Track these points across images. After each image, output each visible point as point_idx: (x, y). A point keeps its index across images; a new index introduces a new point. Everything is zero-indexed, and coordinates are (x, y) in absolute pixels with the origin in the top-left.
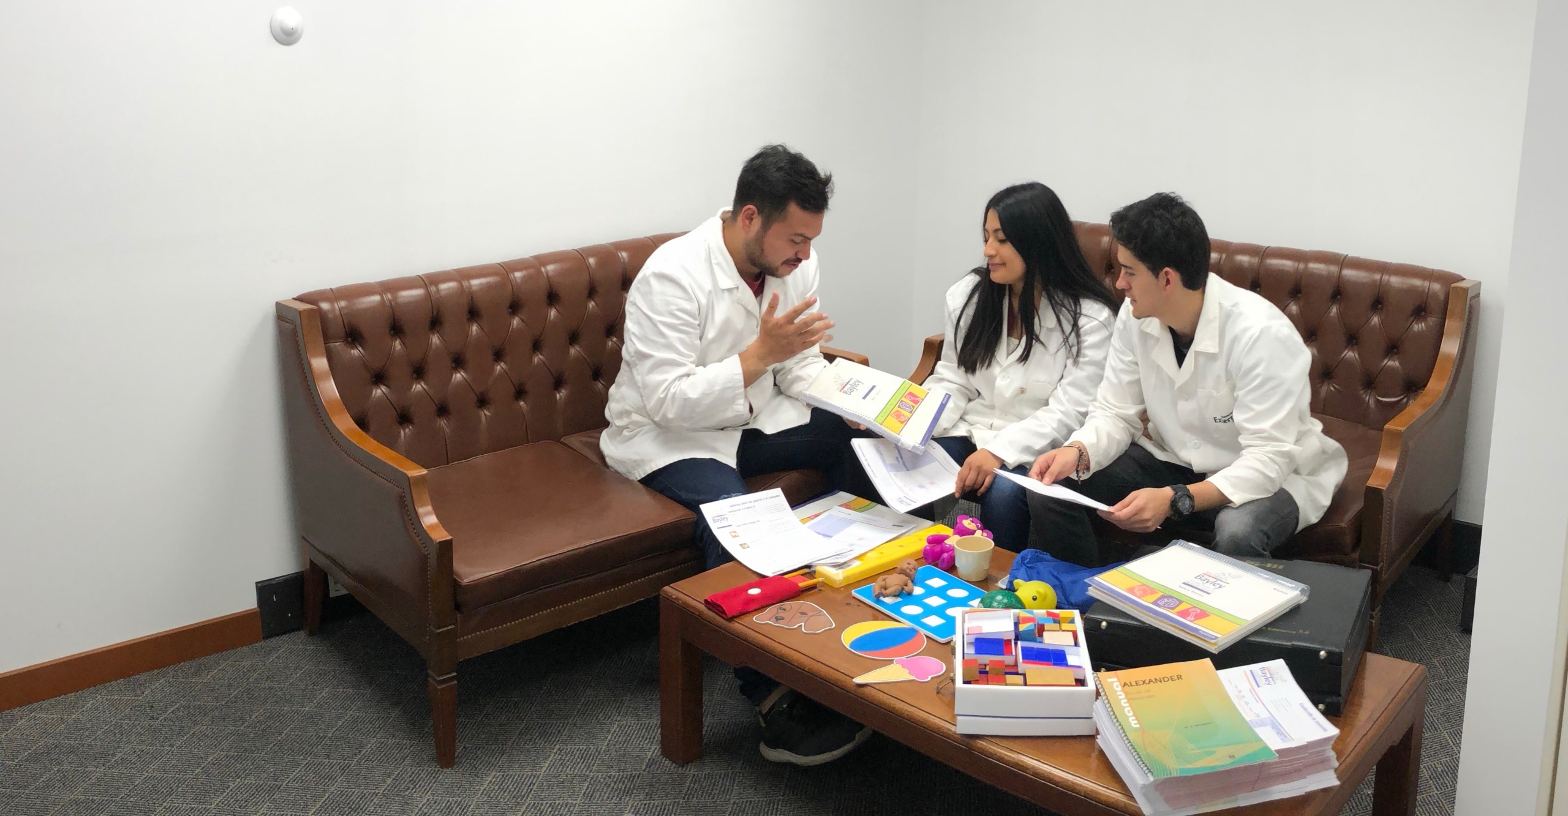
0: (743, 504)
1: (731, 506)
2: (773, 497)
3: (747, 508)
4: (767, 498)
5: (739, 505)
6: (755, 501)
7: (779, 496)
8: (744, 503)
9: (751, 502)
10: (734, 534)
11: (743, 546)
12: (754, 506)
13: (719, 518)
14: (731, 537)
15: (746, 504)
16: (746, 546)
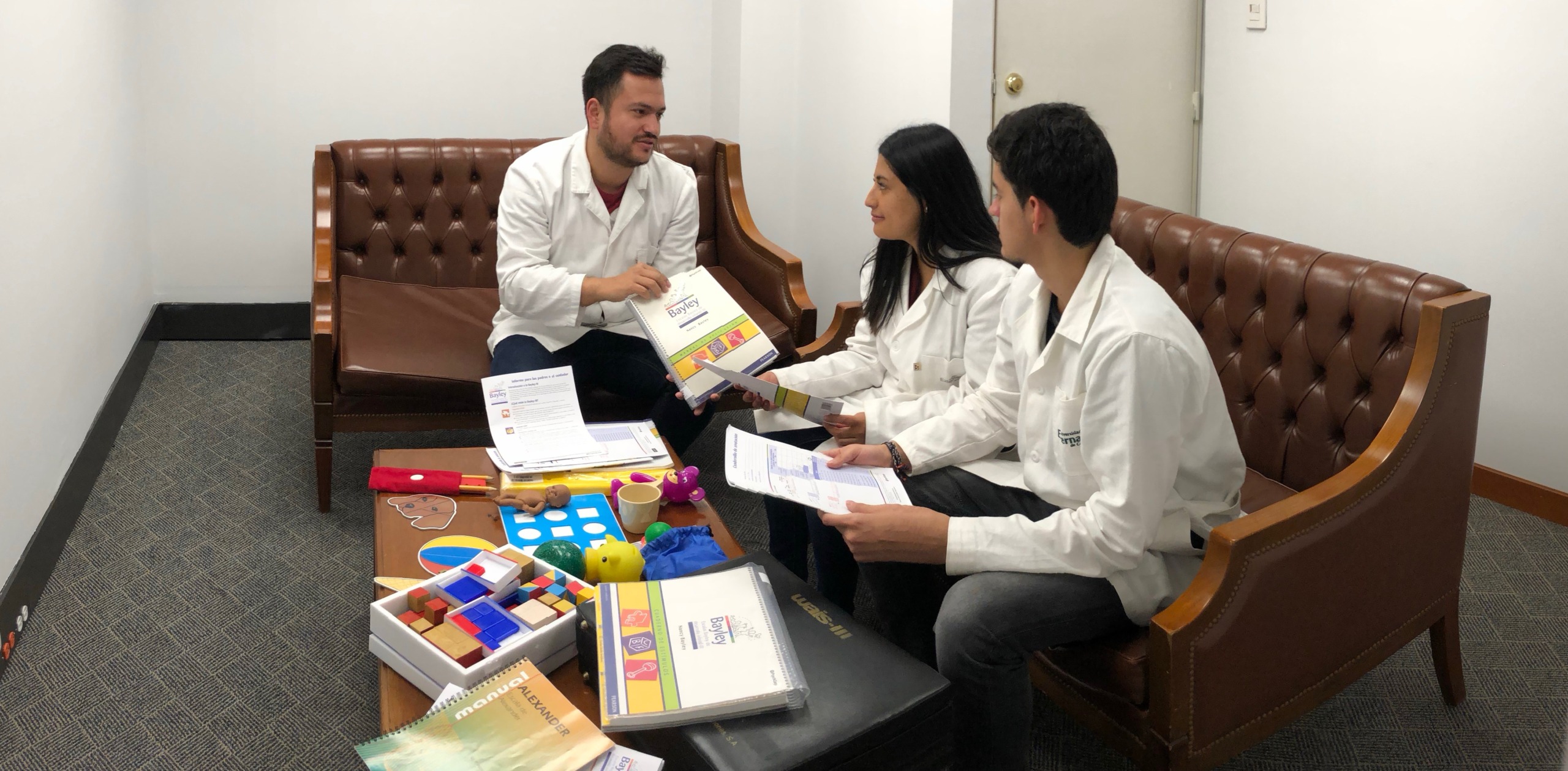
0: (526, 380)
1: (513, 382)
2: (560, 375)
3: (530, 385)
4: (553, 376)
5: (522, 380)
6: (539, 378)
7: (567, 374)
8: (528, 380)
9: (536, 379)
10: (505, 413)
11: (509, 430)
12: (537, 384)
13: (497, 393)
14: (502, 416)
15: (530, 381)
16: (511, 431)
